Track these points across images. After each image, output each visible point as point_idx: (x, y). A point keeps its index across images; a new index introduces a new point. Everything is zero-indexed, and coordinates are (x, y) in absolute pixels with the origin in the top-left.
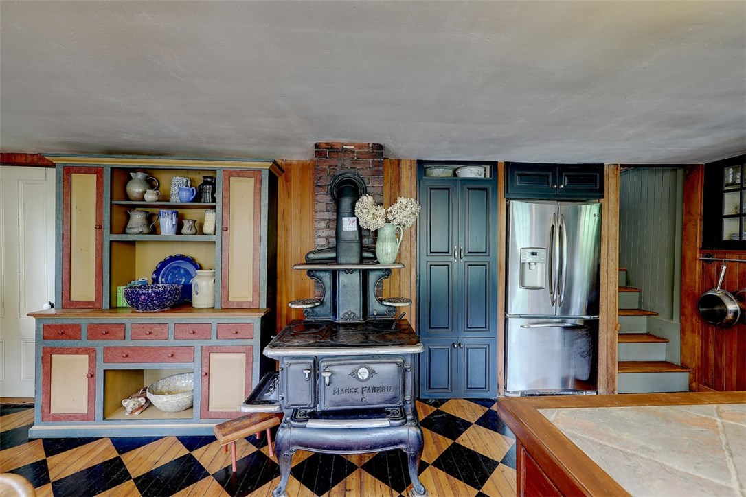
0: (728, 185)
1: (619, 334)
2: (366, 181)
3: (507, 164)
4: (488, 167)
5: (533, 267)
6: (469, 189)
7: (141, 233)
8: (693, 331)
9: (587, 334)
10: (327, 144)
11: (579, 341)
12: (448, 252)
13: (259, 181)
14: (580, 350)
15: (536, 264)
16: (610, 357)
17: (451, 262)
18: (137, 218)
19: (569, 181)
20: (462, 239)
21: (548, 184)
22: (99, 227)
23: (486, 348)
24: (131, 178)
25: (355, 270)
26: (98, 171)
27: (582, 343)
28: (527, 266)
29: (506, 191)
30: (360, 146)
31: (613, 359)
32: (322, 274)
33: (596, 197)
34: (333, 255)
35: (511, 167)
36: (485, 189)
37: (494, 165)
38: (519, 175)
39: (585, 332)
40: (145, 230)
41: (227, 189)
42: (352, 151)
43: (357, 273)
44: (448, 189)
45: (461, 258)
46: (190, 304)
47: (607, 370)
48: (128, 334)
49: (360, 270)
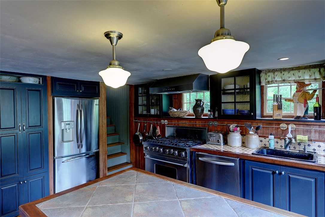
0: (140, 94)
1: (108, 156)
3: (52, 78)
4: (41, 78)
5: (68, 131)
6: (28, 90)
8: (133, 149)
9: (94, 159)
11: (91, 162)
12: (14, 128)
14: (91, 167)
15: (69, 129)
16: (104, 167)
17: (17, 133)
19: (84, 89)
20: (24, 119)
21: (74, 89)
23: (42, 179)
27: (93, 163)
28: (65, 131)
29: (52, 92)
31: (105, 167)
33: (97, 97)
35: (54, 80)
36: (39, 91)
37: (44, 78)
38: (59, 84)
39: (94, 158)
44: (13, 89)
45: (24, 131)
47: (103, 173)
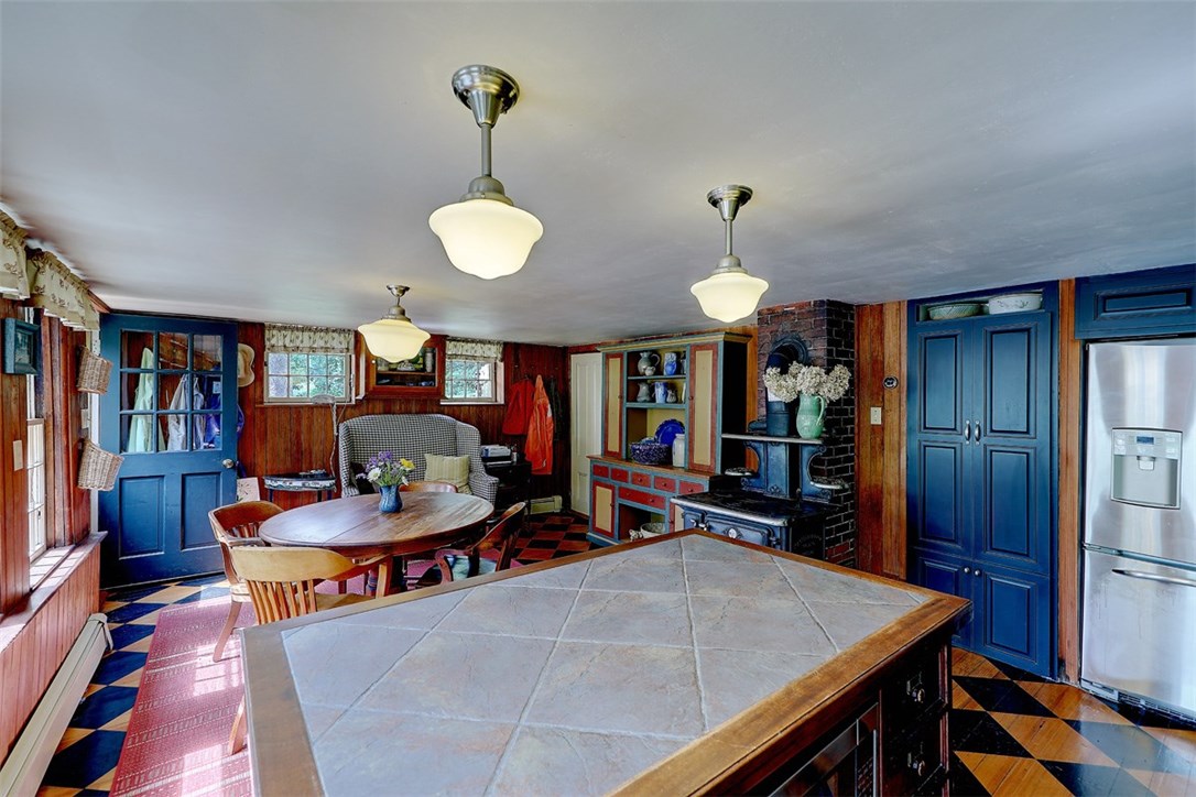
2: (808, 344)
3: (1080, 281)
4: (1039, 292)
6: (993, 332)
7: (645, 401)
10: (769, 310)
12: (954, 429)
13: (715, 353)
15: (1154, 459)
17: (960, 443)
18: (644, 389)
22: (621, 397)
23: (1028, 589)
24: (640, 357)
25: (780, 443)
26: (620, 355)
28: (1130, 462)
30: (801, 306)
32: (756, 445)
34: (765, 425)
36: (1028, 330)
37: (1049, 289)
40: (648, 399)
41: (693, 362)
42: (793, 313)
43: (783, 447)
44: (955, 336)
45: (977, 439)
46: (671, 463)
48: (630, 479)
49: (786, 444)
